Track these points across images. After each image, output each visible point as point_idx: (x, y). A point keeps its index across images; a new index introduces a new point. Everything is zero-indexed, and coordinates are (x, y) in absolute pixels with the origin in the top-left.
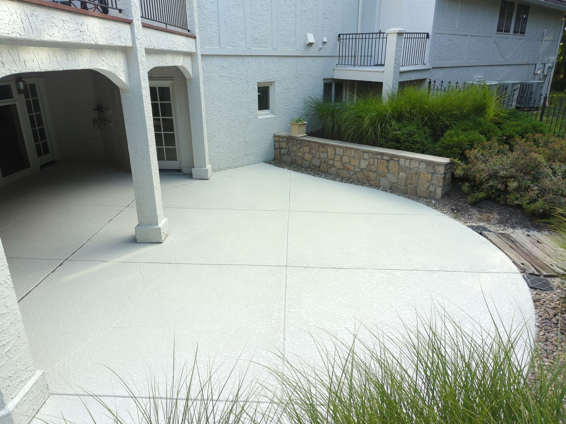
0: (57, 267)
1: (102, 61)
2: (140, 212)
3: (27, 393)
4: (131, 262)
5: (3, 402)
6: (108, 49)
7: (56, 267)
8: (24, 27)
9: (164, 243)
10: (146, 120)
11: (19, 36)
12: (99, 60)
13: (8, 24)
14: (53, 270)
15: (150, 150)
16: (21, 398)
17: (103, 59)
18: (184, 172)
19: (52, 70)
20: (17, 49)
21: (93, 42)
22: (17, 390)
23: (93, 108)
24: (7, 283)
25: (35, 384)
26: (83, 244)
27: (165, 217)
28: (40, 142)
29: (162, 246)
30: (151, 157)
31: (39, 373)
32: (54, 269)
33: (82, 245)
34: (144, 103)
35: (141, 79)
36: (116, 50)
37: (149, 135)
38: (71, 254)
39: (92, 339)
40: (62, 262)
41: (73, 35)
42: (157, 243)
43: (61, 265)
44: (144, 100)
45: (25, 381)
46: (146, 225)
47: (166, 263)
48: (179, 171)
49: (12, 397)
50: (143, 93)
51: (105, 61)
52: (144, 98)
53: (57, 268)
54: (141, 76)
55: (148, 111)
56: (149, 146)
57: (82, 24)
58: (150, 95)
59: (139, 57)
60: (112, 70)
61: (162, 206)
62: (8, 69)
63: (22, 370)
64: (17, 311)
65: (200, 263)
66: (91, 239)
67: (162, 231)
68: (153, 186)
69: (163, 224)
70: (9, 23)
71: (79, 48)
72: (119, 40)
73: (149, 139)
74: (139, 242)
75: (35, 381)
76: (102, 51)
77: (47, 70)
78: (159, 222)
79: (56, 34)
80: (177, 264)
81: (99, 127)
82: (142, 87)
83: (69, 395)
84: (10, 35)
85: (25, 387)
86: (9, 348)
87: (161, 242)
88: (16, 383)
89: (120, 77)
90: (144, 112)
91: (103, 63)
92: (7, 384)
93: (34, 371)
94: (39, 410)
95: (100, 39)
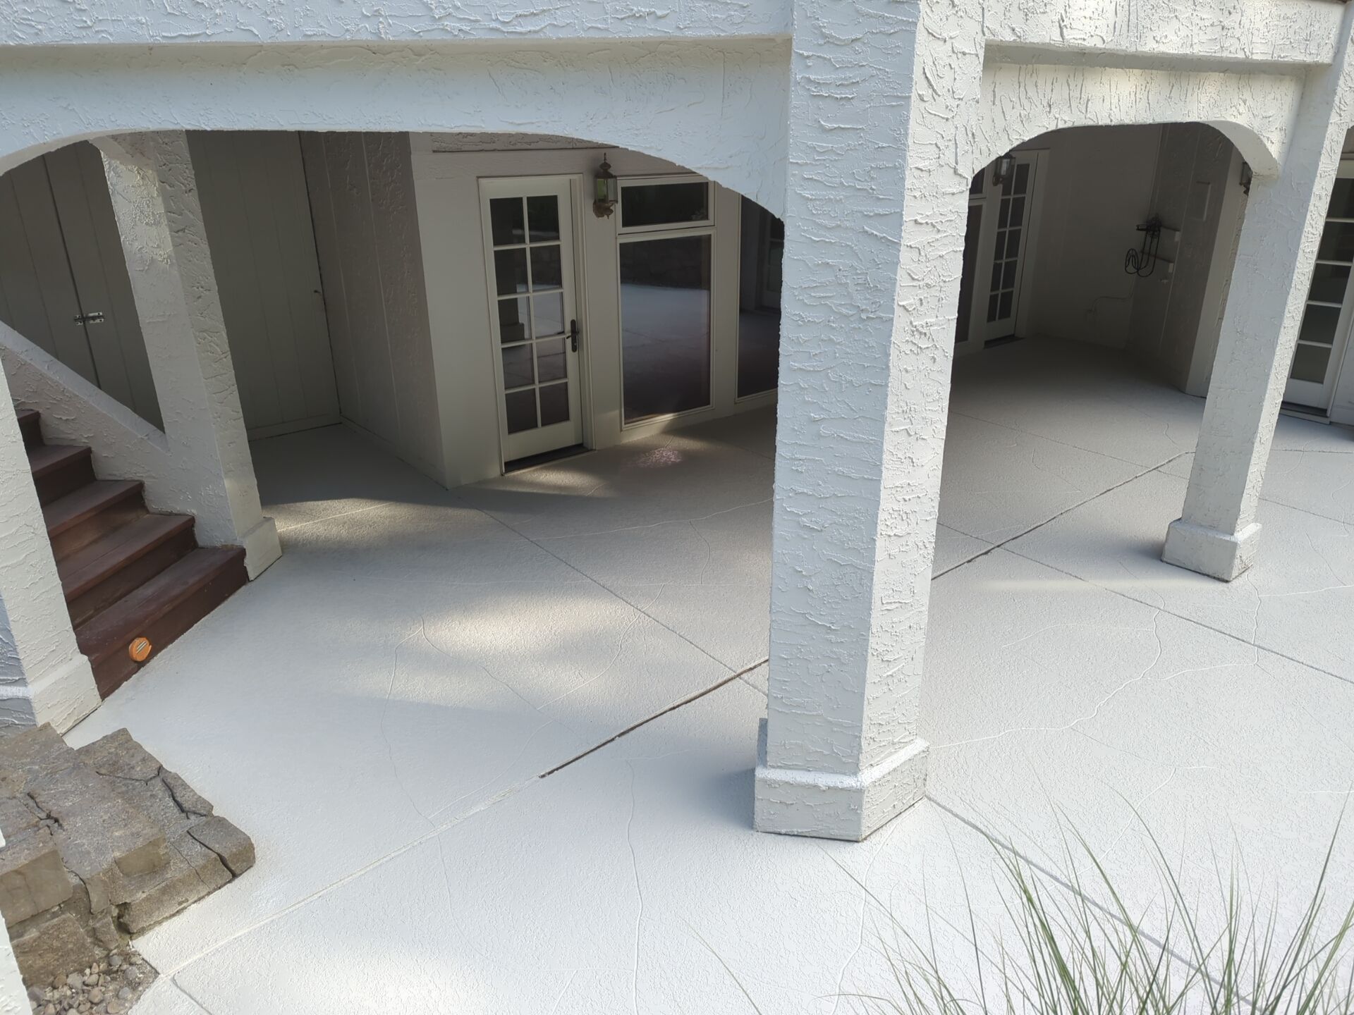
0: (978, 554)
1: (1241, 102)
2: (1196, 487)
3: (895, 770)
4: (1137, 600)
5: (858, 765)
6: (1264, 72)
7: (976, 555)
8: (1115, 22)
9: (1234, 584)
10: (1298, 259)
11: (1100, 45)
12: (1235, 102)
13: (1090, 18)
14: (969, 559)
15: (1280, 338)
16: (884, 773)
17: (1244, 98)
18: (1333, 420)
19: (1131, 123)
20: (1083, 75)
21: (1241, 55)
22: (882, 756)
23: (1138, 226)
24: (926, 548)
25: (910, 760)
26: (1039, 524)
27: (1256, 520)
28: (1001, 291)
29: (1225, 589)
30: (1277, 358)
31: (919, 745)
32: (973, 556)
33: (1035, 526)
34: (1309, 214)
35: (1324, 151)
36: (1284, 75)
37: (1290, 299)
38: (1011, 537)
39: (1022, 730)
40: (989, 548)
41: (1204, 38)
42: (1214, 578)
43: (986, 553)
44: (1311, 208)
45: (897, 747)
46: (1202, 526)
47: (1230, 635)
48: (1322, 412)
49: (872, 762)
50: (1314, 190)
51: (1247, 104)
52: (1313, 200)
53: (978, 556)
54: (1327, 142)
55: (1310, 236)
56: (1282, 329)
57: (1232, 10)
58: (1330, 194)
59: (1339, 90)
60: (1256, 126)
61: (1259, 489)
62: (1054, 118)
63: (898, 723)
64: (924, 609)
65: (1330, 671)
66: (1057, 519)
67: (1238, 553)
68: (1255, 432)
69: (1246, 536)
70: (1092, 16)
71: (1200, 71)
72: (1303, 47)
73: (1287, 310)
74: (1169, 561)
75: (912, 755)
76: (1249, 78)
77: (1122, 123)
78: (1238, 528)
79: (1172, 37)
80: (1259, 647)
81: (1138, 270)
82: (1319, 172)
83: (956, 816)
84: (1085, 43)
85: (894, 757)
86: (893, 671)
87: (1226, 578)
88: (884, 741)
89: (1268, 145)
90: (1301, 236)
91: (1242, 109)
92: (872, 735)
93: (915, 737)
94: (901, 813)
95: (1259, 45)
